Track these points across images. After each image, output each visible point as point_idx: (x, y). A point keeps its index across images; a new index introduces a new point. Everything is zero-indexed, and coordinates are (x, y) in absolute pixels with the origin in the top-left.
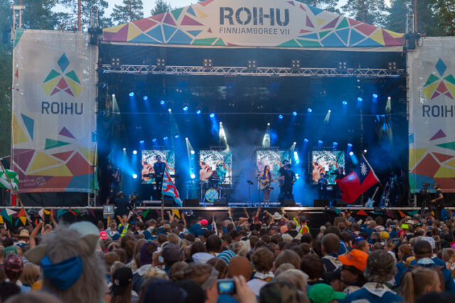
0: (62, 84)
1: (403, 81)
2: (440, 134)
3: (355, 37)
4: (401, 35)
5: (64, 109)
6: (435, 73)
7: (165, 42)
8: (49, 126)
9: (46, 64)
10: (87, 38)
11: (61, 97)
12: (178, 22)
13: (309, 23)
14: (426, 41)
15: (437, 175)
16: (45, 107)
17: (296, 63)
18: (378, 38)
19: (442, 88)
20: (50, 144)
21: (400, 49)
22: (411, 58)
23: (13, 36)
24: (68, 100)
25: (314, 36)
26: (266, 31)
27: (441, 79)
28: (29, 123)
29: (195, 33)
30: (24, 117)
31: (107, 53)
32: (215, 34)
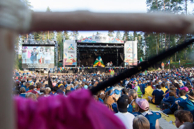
0: (71, 48)
1: (123, 48)
2: (129, 56)
4: (123, 41)
5: (72, 52)
6: (129, 47)
7: (87, 42)
9: (69, 45)
10: (75, 41)
12: (89, 39)
13: (109, 39)
14: (127, 42)
16: (69, 52)
17: (107, 45)
18: (119, 42)
20: (69, 58)
21: (123, 43)
22: (125, 44)
23: (64, 41)
24: (72, 51)
25: (110, 41)
26: (103, 40)
27: (130, 48)
29: (92, 41)
30: (65, 54)
31: (78, 44)
32: (95, 41)
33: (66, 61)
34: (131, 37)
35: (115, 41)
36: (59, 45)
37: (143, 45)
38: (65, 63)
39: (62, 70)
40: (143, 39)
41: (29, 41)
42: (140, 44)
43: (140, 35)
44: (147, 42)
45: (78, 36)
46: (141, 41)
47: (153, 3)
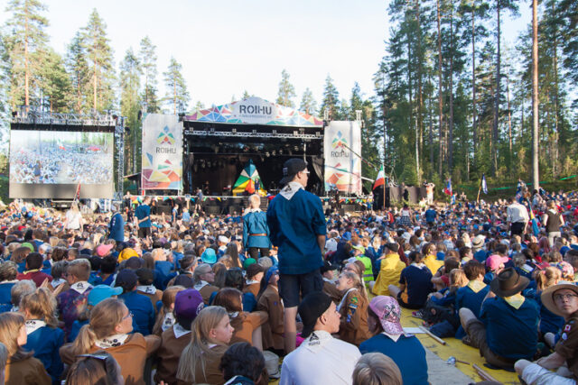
0: (166, 139)
1: (322, 140)
2: (339, 165)
4: (321, 120)
5: (167, 151)
7: (215, 121)
9: (159, 129)
10: (178, 117)
12: (221, 111)
13: (281, 114)
14: (333, 122)
15: (338, 183)
16: (158, 150)
17: (275, 132)
18: (312, 121)
19: (339, 144)
20: (160, 167)
21: (321, 126)
22: (326, 129)
23: (143, 116)
24: (168, 146)
25: (283, 120)
26: (261, 117)
27: (340, 140)
28: (151, 158)
29: (228, 117)
30: (148, 155)
31: (187, 125)
32: (238, 117)
33: (148, 177)
34: (343, 110)
35: (296, 119)
36: (127, 129)
37: (377, 133)
38: (147, 182)
39: (136, 205)
40: (379, 115)
41: (33, 115)
42: (368, 128)
43: (370, 103)
44: (388, 126)
45: (187, 103)
46: (374, 122)
47: (408, 13)
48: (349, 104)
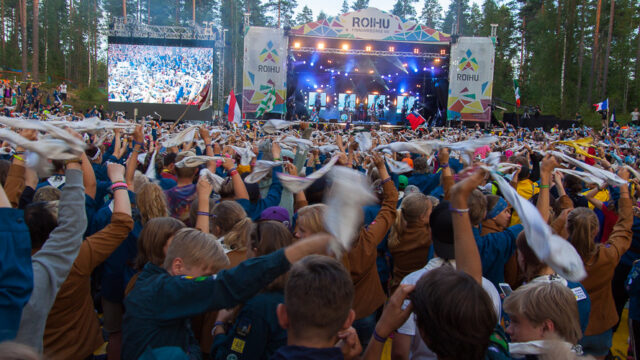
0: (269, 56)
1: (448, 60)
2: (466, 90)
3: (424, 35)
4: (448, 35)
5: (270, 69)
6: (466, 56)
7: (323, 35)
8: (262, 79)
9: (261, 45)
10: (283, 32)
11: (269, 63)
12: (331, 25)
13: (400, 27)
14: (462, 39)
15: (462, 112)
16: (260, 68)
17: (391, 49)
18: (436, 37)
19: (468, 65)
20: (261, 88)
21: (448, 43)
22: (454, 48)
23: (245, 30)
24: (272, 64)
25: (402, 35)
26: (377, 31)
27: (469, 60)
28: (252, 76)
29: (339, 31)
30: (249, 73)
32: (350, 32)
33: (249, 99)
34: (473, 17)
35: (418, 34)
36: (228, 43)
38: (248, 104)
40: (517, 25)
41: (131, 27)
42: (502, 43)
44: (528, 38)
45: (293, 10)
46: (510, 33)
48: (481, 10)
